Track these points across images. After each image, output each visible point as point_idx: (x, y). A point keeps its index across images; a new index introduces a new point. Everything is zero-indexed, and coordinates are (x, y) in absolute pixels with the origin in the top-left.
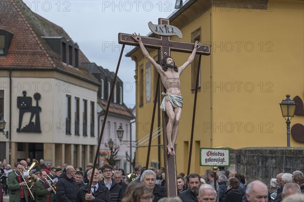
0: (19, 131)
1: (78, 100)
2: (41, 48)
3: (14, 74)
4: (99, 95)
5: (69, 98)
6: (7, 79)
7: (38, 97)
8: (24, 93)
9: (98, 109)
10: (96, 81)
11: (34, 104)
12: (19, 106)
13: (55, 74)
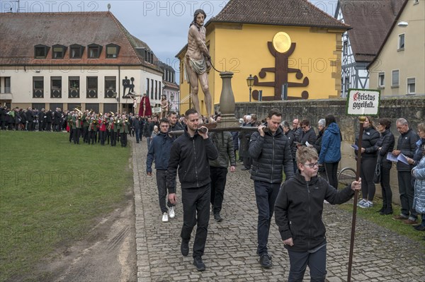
0: (123, 97)
1: (152, 81)
2: (135, 54)
3: (121, 67)
4: (163, 78)
5: (148, 79)
6: (118, 71)
7: (132, 79)
8: (126, 77)
9: (163, 85)
10: (161, 71)
11: (131, 83)
12: (123, 84)
13: (141, 67)
